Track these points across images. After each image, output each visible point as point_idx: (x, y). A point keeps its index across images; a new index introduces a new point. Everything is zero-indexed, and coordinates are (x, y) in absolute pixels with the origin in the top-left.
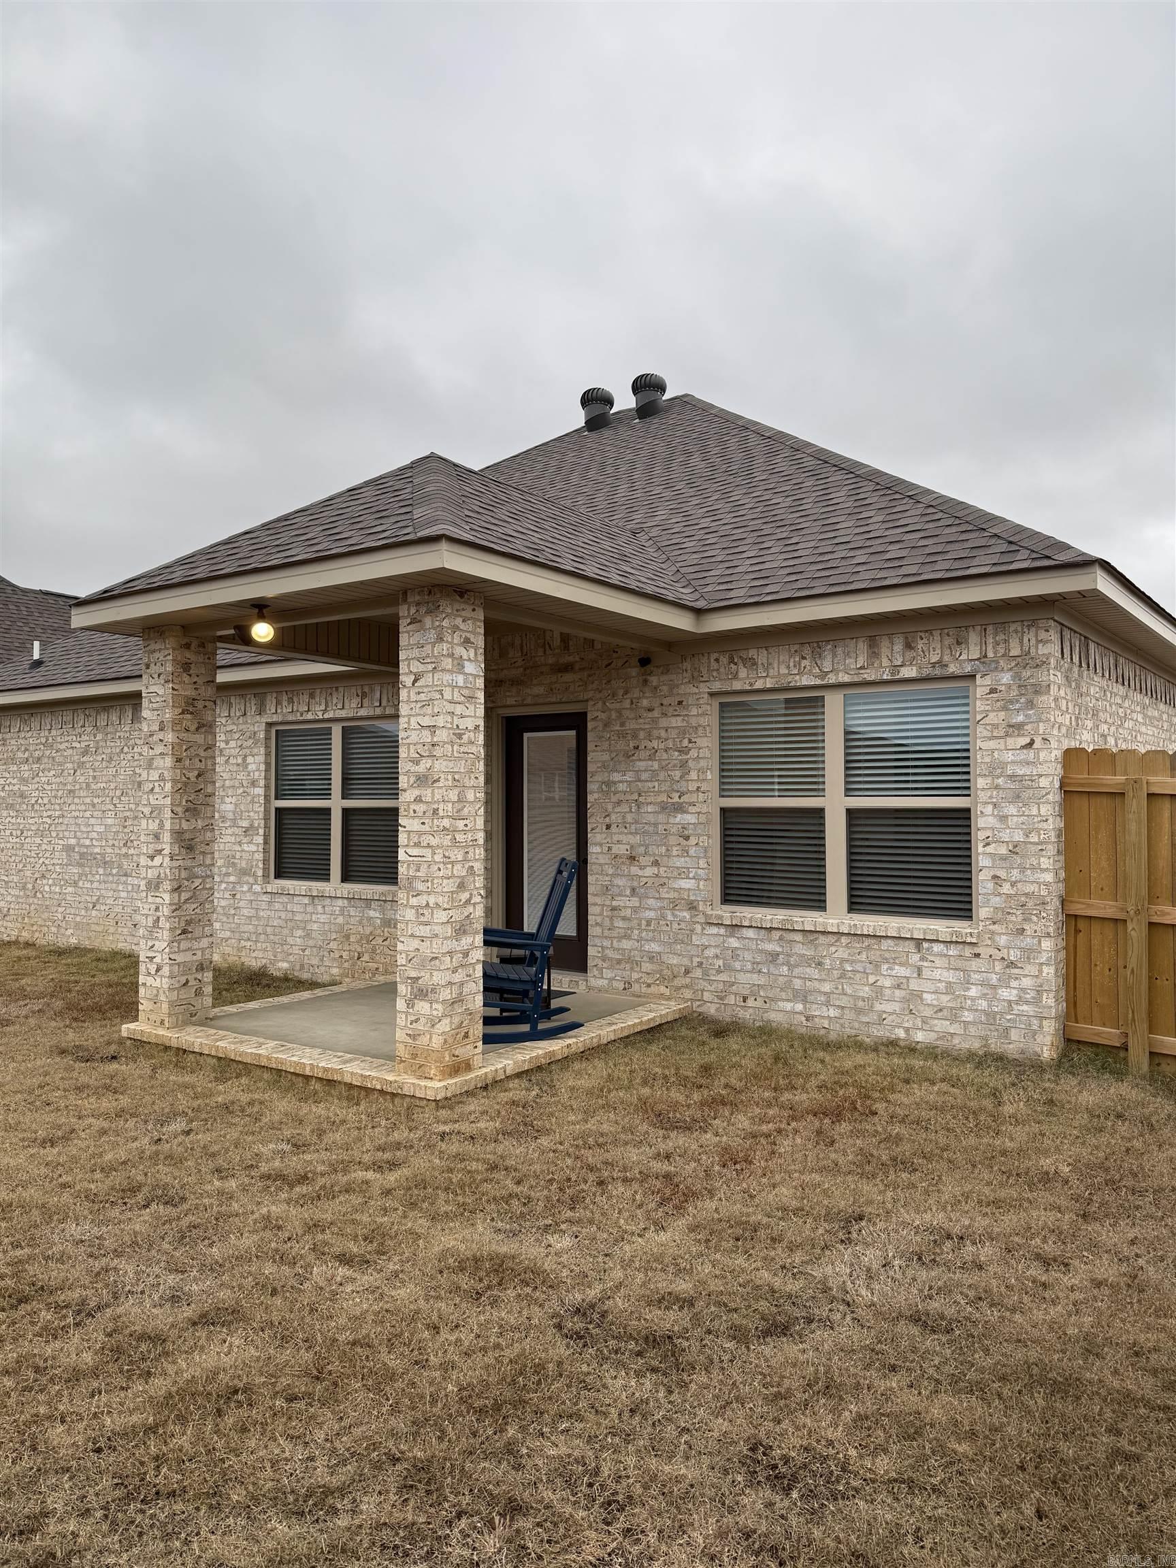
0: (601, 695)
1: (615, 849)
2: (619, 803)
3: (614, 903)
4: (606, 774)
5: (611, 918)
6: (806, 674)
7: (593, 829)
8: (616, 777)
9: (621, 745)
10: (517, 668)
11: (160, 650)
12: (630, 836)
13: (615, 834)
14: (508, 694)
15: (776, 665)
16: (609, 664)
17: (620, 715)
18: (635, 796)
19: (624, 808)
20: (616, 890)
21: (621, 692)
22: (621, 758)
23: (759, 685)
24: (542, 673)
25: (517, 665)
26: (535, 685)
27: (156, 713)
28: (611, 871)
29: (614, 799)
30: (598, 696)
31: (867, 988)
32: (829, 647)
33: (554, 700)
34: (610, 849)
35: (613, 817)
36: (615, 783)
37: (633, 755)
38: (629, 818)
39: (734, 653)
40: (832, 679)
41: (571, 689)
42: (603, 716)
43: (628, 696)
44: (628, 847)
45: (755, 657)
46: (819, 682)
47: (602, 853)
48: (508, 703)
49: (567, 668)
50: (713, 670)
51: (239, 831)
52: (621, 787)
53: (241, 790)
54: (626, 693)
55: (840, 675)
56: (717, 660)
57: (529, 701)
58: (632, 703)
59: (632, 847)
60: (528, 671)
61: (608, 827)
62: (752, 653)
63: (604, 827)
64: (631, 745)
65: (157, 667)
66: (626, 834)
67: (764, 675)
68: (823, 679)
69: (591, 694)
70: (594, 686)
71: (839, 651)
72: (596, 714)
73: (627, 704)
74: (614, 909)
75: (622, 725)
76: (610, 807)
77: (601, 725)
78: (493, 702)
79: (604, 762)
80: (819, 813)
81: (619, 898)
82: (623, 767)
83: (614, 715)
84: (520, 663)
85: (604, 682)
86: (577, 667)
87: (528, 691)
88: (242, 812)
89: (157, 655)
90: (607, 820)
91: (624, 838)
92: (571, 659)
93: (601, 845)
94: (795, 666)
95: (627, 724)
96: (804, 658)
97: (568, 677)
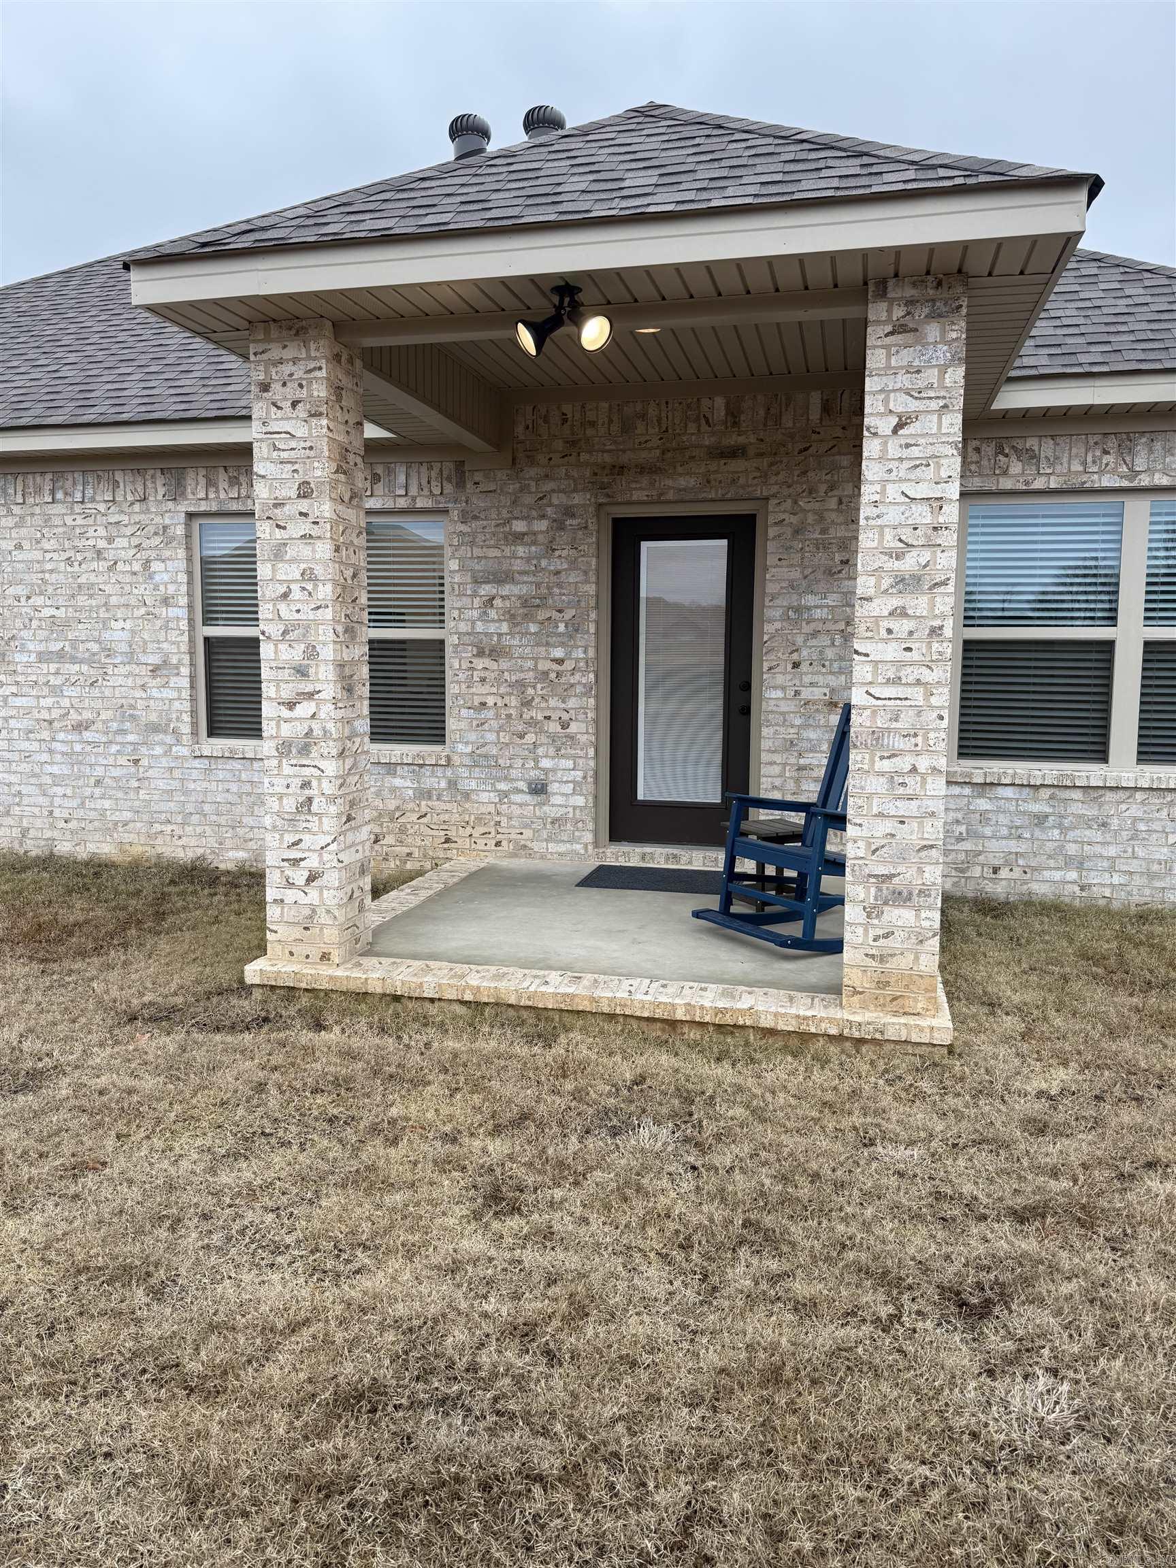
0: (791, 490)
1: (806, 694)
2: (815, 634)
3: (802, 761)
4: (795, 597)
5: (797, 781)
6: (1108, 472)
7: (770, 669)
8: (810, 600)
9: (821, 558)
10: (650, 449)
11: (295, 361)
12: (830, 677)
13: (806, 674)
14: (634, 485)
15: (1065, 460)
16: (806, 449)
17: (822, 518)
18: (842, 626)
19: (824, 640)
20: (805, 745)
21: (823, 488)
22: (819, 575)
23: (1039, 484)
24: (692, 458)
25: (649, 445)
26: (681, 475)
27: (289, 467)
28: (798, 722)
29: (807, 629)
30: (786, 491)
31: (1165, 850)
32: (1144, 440)
33: (712, 495)
34: (797, 693)
35: (805, 653)
36: (809, 609)
37: (840, 572)
38: (830, 653)
39: (1004, 441)
40: (1145, 481)
41: (742, 481)
42: (794, 519)
43: (835, 492)
44: (827, 691)
45: (1036, 448)
46: (1125, 484)
47: (785, 698)
48: (635, 498)
49: (735, 453)
50: (972, 463)
51: (144, 670)
52: (818, 614)
53: (143, 611)
54: (832, 488)
55: (1157, 476)
56: (978, 450)
57: (670, 496)
58: (840, 502)
59: (833, 691)
60: (669, 455)
61: (796, 665)
62: (1032, 443)
63: (790, 666)
64: (838, 558)
65: (287, 390)
66: (823, 674)
67: (1049, 471)
68: (1131, 480)
69: (774, 489)
70: (781, 477)
71: (1158, 446)
72: (782, 516)
73: (833, 503)
74: (801, 768)
75: (824, 531)
76: (800, 640)
77: (789, 531)
78: (608, 496)
79: (793, 581)
80: (1108, 646)
81: (811, 755)
82: (822, 587)
83: (811, 518)
84: (655, 442)
85: (796, 473)
86: (751, 451)
87: (670, 483)
88: (145, 642)
89: (287, 369)
90: (795, 656)
91: (820, 679)
92: (741, 440)
93: (783, 688)
94: (1094, 462)
95: (832, 531)
96: (1106, 452)
97: (737, 465)
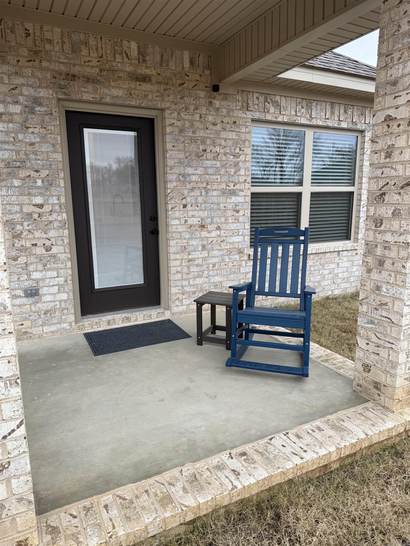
0: (177, 106)
1: (190, 221)
2: (193, 189)
3: (190, 257)
4: (182, 168)
5: (188, 267)
6: (303, 117)
7: (172, 208)
8: (190, 170)
9: (193, 147)
10: (93, 67)
12: (201, 212)
13: (190, 211)
14: (83, 89)
15: (289, 109)
16: (183, 84)
17: (192, 126)
18: (204, 185)
19: (197, 193)
20: (191, 248)
21: (192, 107)
22: (194, 157)
23: (280, 119)
24: (120, 77)
25: (91, 64)
26: (113, 87)
28: (187, 236)
29: (189, 186)
30: (174, 107)
31: (319, 277)
32: (314, 104)
33: (133, 103)
34: (186, 221)
35: (189, 199)
36: (189, 175)
37: (202, 156)
38: (200, 199)
39: (268, 96)
40: (314, 122)
41: (150, 97)
42: (179, 124)
43: (198, 111)
44: (200, 219)
45: (279, 101)
46: (308, 123)
47: (180, 224)
48: (84, 98)
49: (145, 79)
50: (255, 104)
52: (194, 178)
54: (196, 109)
55: (318, 121)
56: (257, 98)
57: (108, 100)
58: (201, 117)
59: (202, 219)
60: (105, 73)
61: (185, 206)
62: (278, 98)
63: (182, 207)
64: (201, 148)
66: (198, 211)
67: (284, 113)
68: (310, 122)
69: (168, 105)
70: (171, 98)
71: (319, 107)
72: (173, 121)
73: (197, 117)
74: (190, 260)
75: (194, 132)
76: (186, 192)
77: (177, 131)
78: (65, 94)
79: (180, 159)
81: (194, 253)
82: (194, 163)
83: (187, 124)
84: (94, 62)
85: (179, 97)
86: (154, 80)
87: (106, 91)
90: (184, 201)
91: (195, 213)
92: (148, 72)
93: (179, 219)
94: (299, 111)
95: (198, 132)
96: (302, 107)
97: (146, 87)
